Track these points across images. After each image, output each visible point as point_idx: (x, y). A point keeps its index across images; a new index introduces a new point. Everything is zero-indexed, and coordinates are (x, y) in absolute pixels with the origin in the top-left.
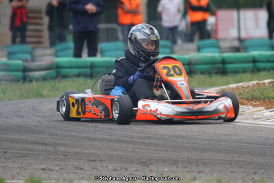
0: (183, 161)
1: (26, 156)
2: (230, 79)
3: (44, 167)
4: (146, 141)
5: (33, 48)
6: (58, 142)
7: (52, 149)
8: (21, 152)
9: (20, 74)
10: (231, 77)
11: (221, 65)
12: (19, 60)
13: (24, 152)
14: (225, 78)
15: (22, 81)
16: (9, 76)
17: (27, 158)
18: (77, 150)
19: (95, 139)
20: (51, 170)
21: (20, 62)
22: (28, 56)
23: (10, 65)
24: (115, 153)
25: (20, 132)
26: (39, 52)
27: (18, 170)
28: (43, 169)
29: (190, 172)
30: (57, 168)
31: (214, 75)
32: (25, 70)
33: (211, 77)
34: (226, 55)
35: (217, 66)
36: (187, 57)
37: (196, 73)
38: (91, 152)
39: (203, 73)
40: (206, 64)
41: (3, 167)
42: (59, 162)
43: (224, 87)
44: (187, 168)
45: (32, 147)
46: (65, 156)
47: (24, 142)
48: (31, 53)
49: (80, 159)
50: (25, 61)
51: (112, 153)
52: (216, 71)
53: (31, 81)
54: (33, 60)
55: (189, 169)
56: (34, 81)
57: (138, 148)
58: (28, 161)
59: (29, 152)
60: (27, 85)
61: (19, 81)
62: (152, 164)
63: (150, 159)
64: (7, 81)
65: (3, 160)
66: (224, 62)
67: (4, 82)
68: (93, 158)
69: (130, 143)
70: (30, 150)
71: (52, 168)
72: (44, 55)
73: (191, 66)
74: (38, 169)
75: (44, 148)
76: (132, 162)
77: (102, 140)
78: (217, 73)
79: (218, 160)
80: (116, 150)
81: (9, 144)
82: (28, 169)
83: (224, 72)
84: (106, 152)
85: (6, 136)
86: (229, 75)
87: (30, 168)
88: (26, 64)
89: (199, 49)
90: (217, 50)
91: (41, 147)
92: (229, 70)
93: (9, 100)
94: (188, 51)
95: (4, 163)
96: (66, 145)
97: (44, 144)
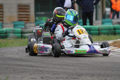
0: (97, 74)
1: (24, 72)
2: (118, 37)
3: (32, 77)
4: (79, 65)
5: (25, 23)
6: (38, 65)
7: (36, 69)
8: (21, 70)
9: (20, 35)
10: (118, 36)
11: (113, 30)
12: (19, 28)
13: (23, 70)
14: (115, 37)
15: (21, 38)
16: (15, 35)
17: (24, 73)
18: (48, 69)
19: (56, 64)
20: (36, 78)
21: (20, 29)
22: (23, 27)
23: (15, 31)
24: (65, 71)
25: (21, 61)
26: (28, 25)
27: (21, 78)
28: (32, 78)
29: (101, 79)
30: (39, 78)
31: (110, 35)
32: (22, 33)
33: (109, 36)
34: (116, 26)
35: (112, 31)
36: (97, 27)
37: (101, 34)
38: (54, 70)
39: (104, 34)
40: (106, 30)
41: (14, 77)
42: (39, 75)
43: (116, 40)
44: (99, 77)
45: (26, 68)
46: (42, 72)
47: (23, 65)
48: (24, 25)
49: (49, 73)
50: (22, 29)
51: (64, 71)
52: (111, 33)
53: (25, 38)
54: (25, 28)
55: (100, 78)
56: (26, 38)
57: (76, 68)
58: (25, 75)
59: (25, 70)
60: (23, 40)
61: (19, 38)
62: (83, 76)
63: (82, 74)
64: (14, 38)
65: (13, 74)
66: (115, 29)
67: (12, 39)
68: (55, 73)
69: (72, 66)
70: (26, 69)
71: (36, 77)
72: (30, 26)
73: (99, 31)
74: (30, 78)
75: (32, 68)
76: (73, 75)
77: (59, 65)
78: (111, 34)
79: (113, 74)
80: (66, 69)
81: (16, 67)
82: (25, 78)
83: (115, 34)
84: (61, 70)
85: (14, 63)
86: (117, 35)
87: (26, 77)
88: (23, 30)
89: (103, 23)
90: (111, 24)
91: (31, 68)
92: (117, 33)
93: (15, 46)
94: (98, 24)
95: (14, 75)
96: (42, 67)
97: (32, 67)
